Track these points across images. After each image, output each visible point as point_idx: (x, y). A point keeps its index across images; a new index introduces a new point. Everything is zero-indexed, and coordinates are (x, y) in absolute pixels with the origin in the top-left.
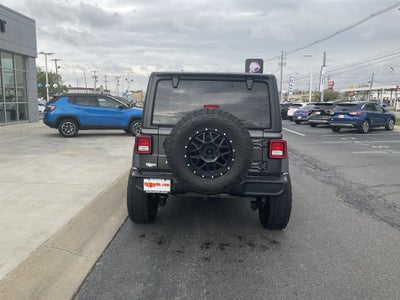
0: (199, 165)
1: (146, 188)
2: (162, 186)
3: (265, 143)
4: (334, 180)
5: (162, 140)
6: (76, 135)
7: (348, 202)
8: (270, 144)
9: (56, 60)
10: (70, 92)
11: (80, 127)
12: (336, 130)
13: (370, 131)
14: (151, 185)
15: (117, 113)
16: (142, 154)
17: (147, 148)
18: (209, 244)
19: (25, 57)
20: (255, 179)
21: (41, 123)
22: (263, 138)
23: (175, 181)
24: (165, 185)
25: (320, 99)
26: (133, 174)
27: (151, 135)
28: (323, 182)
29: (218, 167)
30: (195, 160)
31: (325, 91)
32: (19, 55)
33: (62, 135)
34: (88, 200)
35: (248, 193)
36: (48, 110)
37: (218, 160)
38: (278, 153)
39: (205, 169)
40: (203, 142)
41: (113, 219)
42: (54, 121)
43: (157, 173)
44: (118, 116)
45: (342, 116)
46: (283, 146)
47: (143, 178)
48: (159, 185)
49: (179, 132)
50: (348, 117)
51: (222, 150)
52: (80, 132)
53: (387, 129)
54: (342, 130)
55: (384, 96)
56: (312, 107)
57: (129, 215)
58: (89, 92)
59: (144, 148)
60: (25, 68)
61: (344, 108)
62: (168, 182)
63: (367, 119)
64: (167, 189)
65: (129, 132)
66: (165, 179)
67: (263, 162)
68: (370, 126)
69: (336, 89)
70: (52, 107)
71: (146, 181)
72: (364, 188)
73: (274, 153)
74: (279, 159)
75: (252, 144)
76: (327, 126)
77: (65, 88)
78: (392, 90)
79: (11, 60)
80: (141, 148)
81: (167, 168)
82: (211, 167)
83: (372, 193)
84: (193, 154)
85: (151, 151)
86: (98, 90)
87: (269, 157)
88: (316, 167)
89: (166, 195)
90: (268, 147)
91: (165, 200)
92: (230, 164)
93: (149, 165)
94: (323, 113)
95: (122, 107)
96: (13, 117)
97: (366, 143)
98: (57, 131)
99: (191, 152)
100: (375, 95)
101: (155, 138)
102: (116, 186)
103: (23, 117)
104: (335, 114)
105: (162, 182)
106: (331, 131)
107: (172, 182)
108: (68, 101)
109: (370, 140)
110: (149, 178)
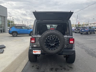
0: (49, 46)
1: (34, 53)
2: (38, 52)
3: (68, 39)
4: (83, 47)
5: (38, 39)
6: (17, 36)
7: (89, 54)
8: (70, 39)
9: (13, 18)
10: (16, 25)
11: (18, 34)
12: (82, 34)
13: (90, 34)
14: (35, 52)
15: (27, 30)
16: (32, 43)
17: (34, 41)
18: (52, 69)
19: (5, 17)
20: (65, 50)
21: (8, 33)
22: (67, 38)
23: (42, 51)
24: (39, 52)
25: (76, 26)
26: (30, 49)
27: (35, 37)
28: (81, 48)
29: (55, 47)
30: (48, 45)
31: (78, 24)
32: (3, 16)
33: (13, 36)
34: (18, 55)
35: (63, 54)
36: (10, 30)
37: (55, 45)
38: (72, 42)
39: (51, 47)
40: (50, 39)
41: (25, 61)
42: (11, 33)
43: (37, 48)
44: (27, 31)
45: (83, 30)
46: (73, 40)
47: (32, 50)
48: (37, 52)
49: (43, 37)
50: (84, 30)
51: (56, 42)
52: (18, 35)
53: (94, 33)
54: (83, 34)
55: (92, 25)
56: (75, 28)
57: (29, 60)
58: (21, 25)
59: (33, 41)
60: (4, 20)
61: (83, 28)
62: (40, 51)
63: (89, 31)
64: (40, 53)
65: (30, 35)
66: (39, 50)
67: (68, 45)
68: (90, 33)
69: (80, 24)
70: (11, 29)
71: (33, 51)
72: (92, 50)
73: (71, 42)
74: (72, 44)
75: (65, 40)
76: (79, 33)
77: (15, 24)
78: (94, 24)
79: (1, 18)
80: (32, 41)
81: (40, 47)
82: (53, 47)
83: (95, 51)
84: (47, 43)
85: (35, 42)
86: (23, 25)
87: (69, 43)
88: (78, 44)
89: (39, 55)
90: (69, 40)
91: (39, 56)
92: (58, 46)
93: (35, 46)
94: (78, 30)
95: (28, 29)
96: (1, 32)
97: (90, 37)
98: (12, 35)
99: (47, 42)
100: (89, 25)
101: (36, 38)
102: (26, 51)
103: (4, 32)
104: (81, 30)
105: (38, 51)
106: (80, 34)
107: (41, 51)
108: (15, 28)
109: (90, 36)
110: (34, 50)
